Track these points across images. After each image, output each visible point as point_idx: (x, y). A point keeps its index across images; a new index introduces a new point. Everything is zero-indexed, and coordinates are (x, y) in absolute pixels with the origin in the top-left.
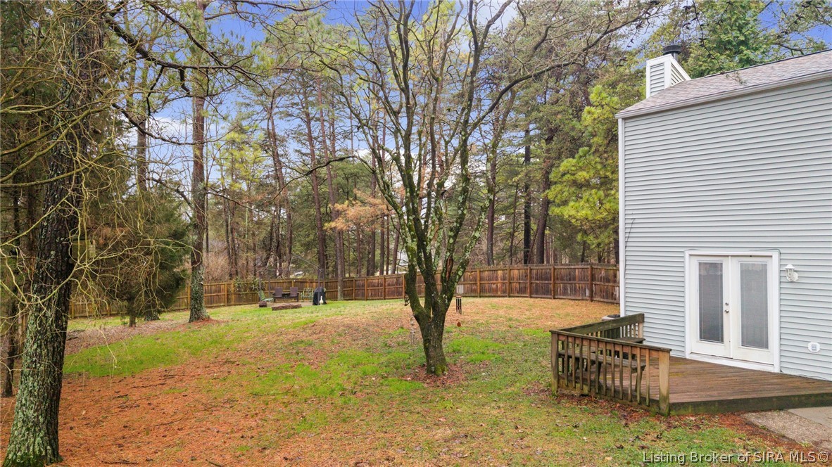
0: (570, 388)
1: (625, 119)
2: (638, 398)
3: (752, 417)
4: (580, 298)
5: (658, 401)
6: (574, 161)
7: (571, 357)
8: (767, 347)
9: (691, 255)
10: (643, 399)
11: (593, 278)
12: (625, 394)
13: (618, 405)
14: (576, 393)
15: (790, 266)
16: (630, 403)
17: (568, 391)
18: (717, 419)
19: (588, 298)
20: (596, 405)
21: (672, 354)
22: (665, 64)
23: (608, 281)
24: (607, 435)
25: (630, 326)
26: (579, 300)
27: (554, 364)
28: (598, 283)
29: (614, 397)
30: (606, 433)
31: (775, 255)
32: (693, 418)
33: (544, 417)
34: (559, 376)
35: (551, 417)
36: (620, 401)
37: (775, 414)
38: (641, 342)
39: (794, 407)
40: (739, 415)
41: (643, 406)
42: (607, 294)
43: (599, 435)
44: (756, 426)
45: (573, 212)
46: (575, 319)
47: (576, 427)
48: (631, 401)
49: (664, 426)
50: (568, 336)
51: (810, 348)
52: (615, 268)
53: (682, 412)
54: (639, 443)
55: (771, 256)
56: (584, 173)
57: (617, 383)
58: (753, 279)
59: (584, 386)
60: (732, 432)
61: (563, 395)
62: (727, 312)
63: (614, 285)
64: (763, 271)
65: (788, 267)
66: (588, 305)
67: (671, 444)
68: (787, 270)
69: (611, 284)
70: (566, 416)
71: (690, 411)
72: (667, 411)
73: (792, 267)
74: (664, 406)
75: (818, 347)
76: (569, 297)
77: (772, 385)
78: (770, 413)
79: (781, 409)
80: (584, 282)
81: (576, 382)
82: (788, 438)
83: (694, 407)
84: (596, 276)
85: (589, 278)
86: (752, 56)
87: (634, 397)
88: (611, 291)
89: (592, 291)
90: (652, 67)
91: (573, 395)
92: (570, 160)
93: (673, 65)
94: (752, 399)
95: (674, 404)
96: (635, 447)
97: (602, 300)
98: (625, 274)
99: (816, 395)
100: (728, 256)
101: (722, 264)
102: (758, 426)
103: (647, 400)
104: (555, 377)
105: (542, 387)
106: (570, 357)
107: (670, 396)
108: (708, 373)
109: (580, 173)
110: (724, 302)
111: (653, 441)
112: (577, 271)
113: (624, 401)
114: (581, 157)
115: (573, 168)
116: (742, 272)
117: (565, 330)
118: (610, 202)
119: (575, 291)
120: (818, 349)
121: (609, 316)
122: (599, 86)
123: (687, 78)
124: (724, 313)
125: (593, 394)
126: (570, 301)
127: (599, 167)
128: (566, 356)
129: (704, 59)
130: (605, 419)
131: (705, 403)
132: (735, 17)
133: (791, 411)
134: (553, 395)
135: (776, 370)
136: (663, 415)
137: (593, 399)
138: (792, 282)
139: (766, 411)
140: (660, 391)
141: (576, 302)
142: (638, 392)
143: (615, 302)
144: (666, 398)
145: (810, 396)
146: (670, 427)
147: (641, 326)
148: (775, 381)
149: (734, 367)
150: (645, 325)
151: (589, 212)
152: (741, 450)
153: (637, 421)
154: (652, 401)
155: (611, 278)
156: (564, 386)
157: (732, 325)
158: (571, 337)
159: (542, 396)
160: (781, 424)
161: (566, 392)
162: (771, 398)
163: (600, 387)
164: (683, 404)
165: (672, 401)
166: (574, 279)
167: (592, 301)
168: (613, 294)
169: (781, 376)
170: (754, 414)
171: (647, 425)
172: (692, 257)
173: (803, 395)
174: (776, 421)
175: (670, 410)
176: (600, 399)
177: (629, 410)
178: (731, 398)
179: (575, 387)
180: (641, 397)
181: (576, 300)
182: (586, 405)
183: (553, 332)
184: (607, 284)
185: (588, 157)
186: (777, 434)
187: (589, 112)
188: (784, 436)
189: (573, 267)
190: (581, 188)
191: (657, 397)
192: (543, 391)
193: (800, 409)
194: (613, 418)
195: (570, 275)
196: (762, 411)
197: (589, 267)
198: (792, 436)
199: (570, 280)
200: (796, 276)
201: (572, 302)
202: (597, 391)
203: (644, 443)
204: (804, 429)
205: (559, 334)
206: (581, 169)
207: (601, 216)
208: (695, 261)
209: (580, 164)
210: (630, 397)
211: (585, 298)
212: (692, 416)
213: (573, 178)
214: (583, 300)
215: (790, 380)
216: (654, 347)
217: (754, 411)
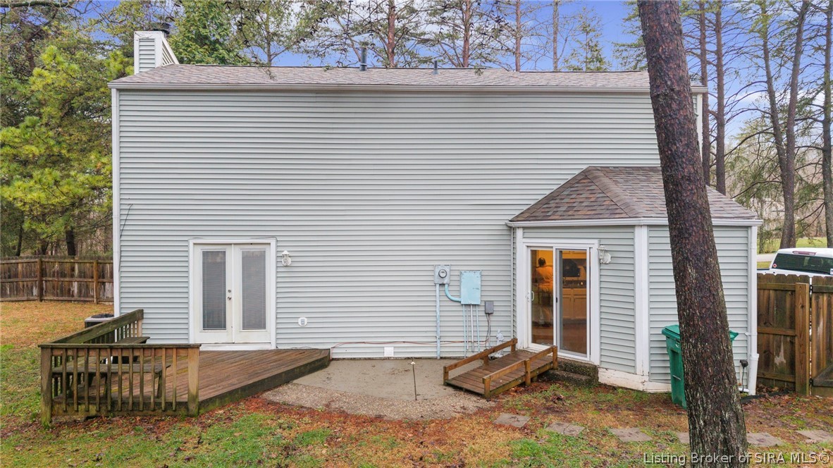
0: (69, 413)
1: (119, 90)
2: (163, 405)
3: (269, 395)
4: (25, 298)
5: (186, 403)
6: (18, 131)
7: (72, 374)
8: (265, 328)
9: (195, 244)
10: (169, 404)
11: (43, 273)
12: (146, 405)
13: (138, 418)
14: (80, 417)
15: (286, 252)
16: (152, 413)
17: (67, 417)
18: (242, 405)
19: (36, 298)
20: (111, 426)
21: (201, 349)
22: (156, 41)
23: (65, 276)
24: (140, 458)
25: (130, 325)
26: (23, 301)
27: (45, 388)
28: (50, 279)
29: (132, 410)
30: (139, 456)
31: (273, 242)
32: (221, 412)
33: (45, 460)
34: (52, 400)
35: (56, 458)
36: (140, 413)
37: (285, 387)
38: (145, 342)
39: (297, 377)
40: (258, 397)
41: (169, 412)
42: (62, 291)
43: (131, 461)
44: (277, 403)
45: (19, 194)
46: (29, 325)
47: (98, 460)
48: (154, 410)
49: (198, 428)
50: (67, 349)
51: (300, 323)
52: (72, 261)
53: (211, 407)
54: (181, 456)
55: (270, 244)
56: (34, 148)
57: (137, 392)
58: (253, 265)
59: (91, 406)
60: (261, 415)
61: (61, 425)
62: (230, 299)
63: (71, 279)
64: (262, 256)
65: (284, 253)
66: (39, 306)
67: (214, 445)
68: (283, 256)
69: (67, 279)
70: (77, 450)
71: (217, 404)
72: (197, 410)
73: (287, 253)
74: (193, 408)
75: (306, 320)
76: (9, 299)
77: (276, 361)
78: (281, 388)
79: (287, 382)
80: (31, 279)
81: (79, 404)
82: (306, 408)
83: (221, 399)
84: (48, 270)
85: (38, 274)
86: (226, 57)
87: (158, 404)
88: (67, 288)
89: (41, 289)
90: (141, 40)
91: (75, 421)
92: (13, 129)
93: (163, 44)
94: (267, 378)
95: (203, 402)
96: (180, 461)
97: (55, 298)
98: (120, 267)
99: (310, 364)
100: (231, 244)
101: (225, 252)
102: (279, 403)
103: (174, 404)
104: (46, 404)
105: (22, 421)
106: (69, 374)
107: (200, 394)
108: (218, 362)
109: (27, 147)
110: (227, 289)
111: (195, 448)
112: (20, 266)
113: (145, 412)
114: (27, 127)
115: (17, 140)
116: (243, 258)
117: (59, 342)
118: (69, 184)
119: (17, 290)
120: (306, 323)
121: (93, 317)
122: (54, 48)
123: (177, 62)
124: (227, 301)
125: (103, 413)
126: (11, 303)
127: (52, 142)
128: (64, 375)
129: (183, 48)
130: (130, 440)
131: (231, 393)
132: (213, 14)
133: (295, 381)
134: (46, 427)
135: (273, 347)
136: (192, 416)
137: (104, 419)
138: (286, 266)
139: (277, 387)
140: (188, 390)
141: (22, 303)
142: (163, 398)
143: (73, 299)
144: (194, 398)
145: (306, 365)
146: (205, 427)
147: (140, 323)
148: (276, 357)
149: (237, 352)
150: (144, 321)
151: (43, 195)
152: (278, 430)
153: (168, 431)
154: (179, 404)
155: (67, 271)
156: (61, 412)
157: (234, 311)
158: (70, 349)
159: (29, 433)
160: (294, 396)
161: (63, 419)
162: (280, 375)
163: (114, 403)
164: (211, 399)
165: (201, 399)
166: (16, 276)
167: (41, 301)
168: (70, 290)
169: (278, 352)
170: (269, 392)
171: (181, 432)
172: (196, 246)
173: (301, 366)
174: (289, 394)
175: (199, 409)
176: (114, 416)
177: (153, 420)
178: (251, 382)
179: (77, 411)
180: (166, 403)
181: (19, 301)
182: (97, 428)
183: (43, 347)
184: (62, 279)
185: (37, 128)
186: (297, 407)
187: (40, 76)
188: (302, 407)
189: (14, 261)
190: (25, 165)
191: (185, 398)
192: (26, 425)
193: (301, 378)
194: (139, 435)
195: (9, 271)
196: (275, 388)
197: (37, 260)
198: (308, 405)
199: (10, 277)
200: (290, 260)
201: (17, 305)
202: (109, 408)
203: (187, 454)
204: (312, 395)
205: (52, 348)
206: (27, 142)
207: (57, 200)
208: (199, 250)
209: (26, 136)
210: (152, 406)
211: (31, 298)
212: (220, 409)
213: (14, 152)
214: (28, 300)
215: (287, 354)
216: (182, 345)
217: (269, 390)
